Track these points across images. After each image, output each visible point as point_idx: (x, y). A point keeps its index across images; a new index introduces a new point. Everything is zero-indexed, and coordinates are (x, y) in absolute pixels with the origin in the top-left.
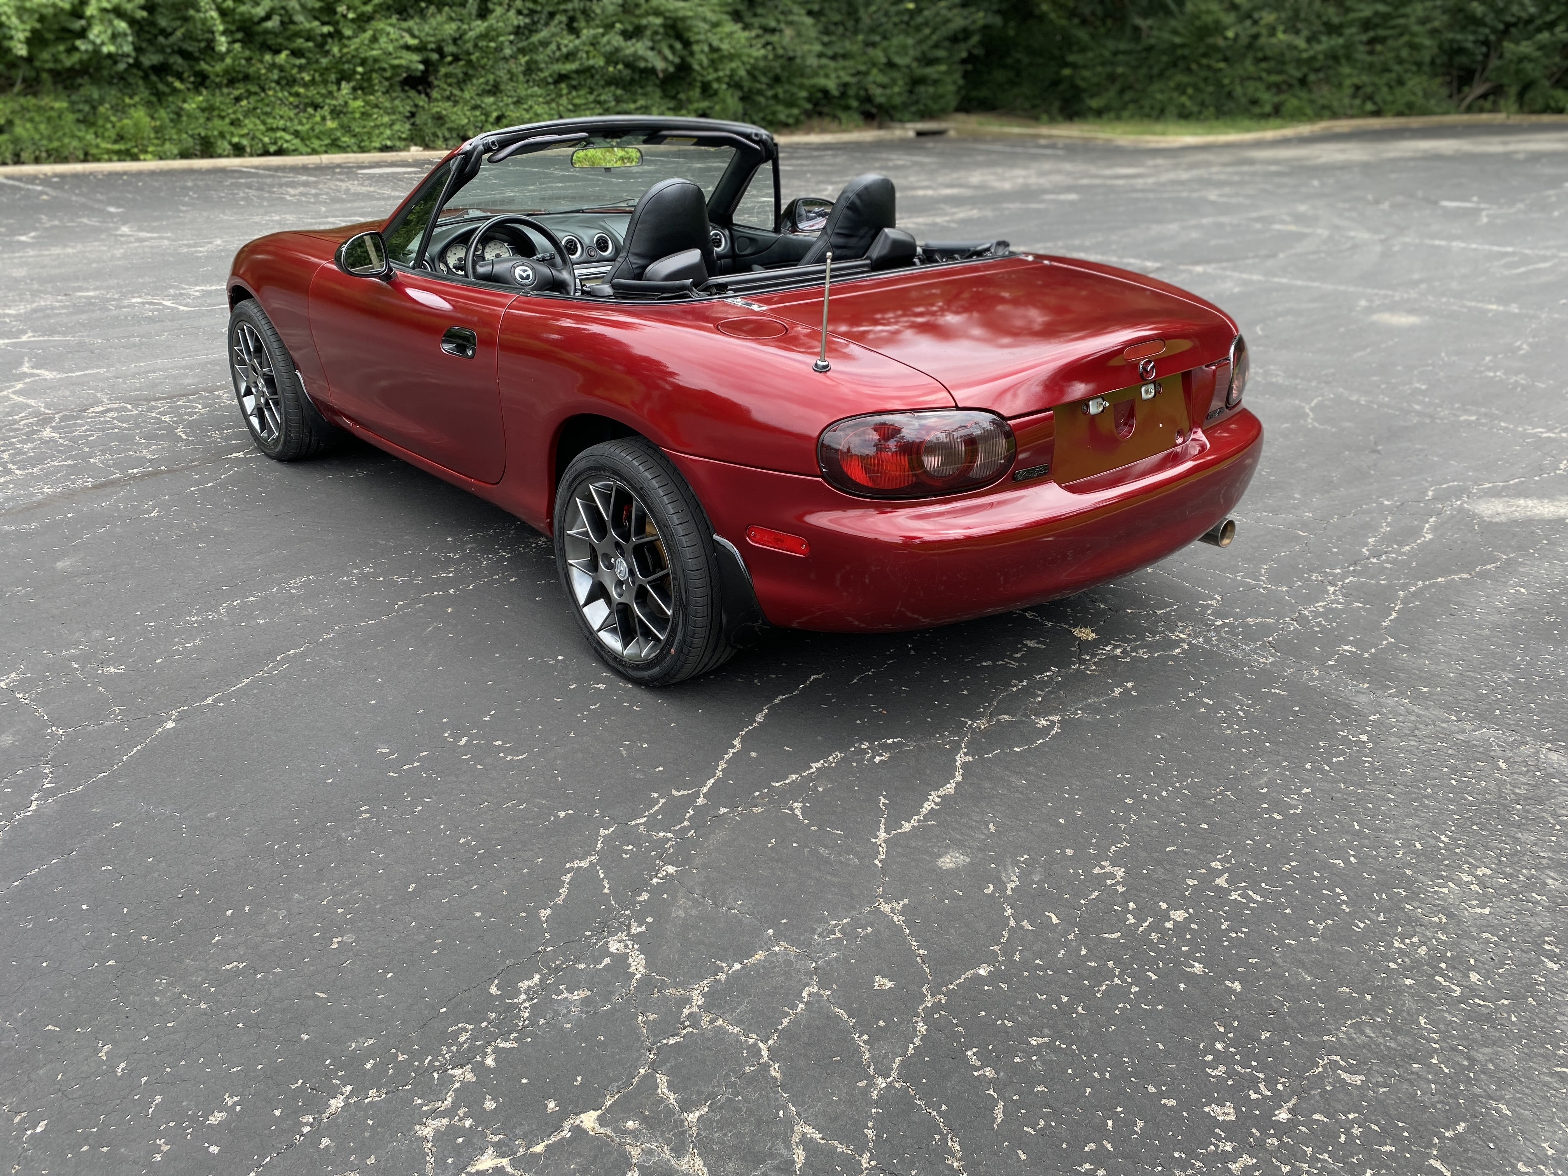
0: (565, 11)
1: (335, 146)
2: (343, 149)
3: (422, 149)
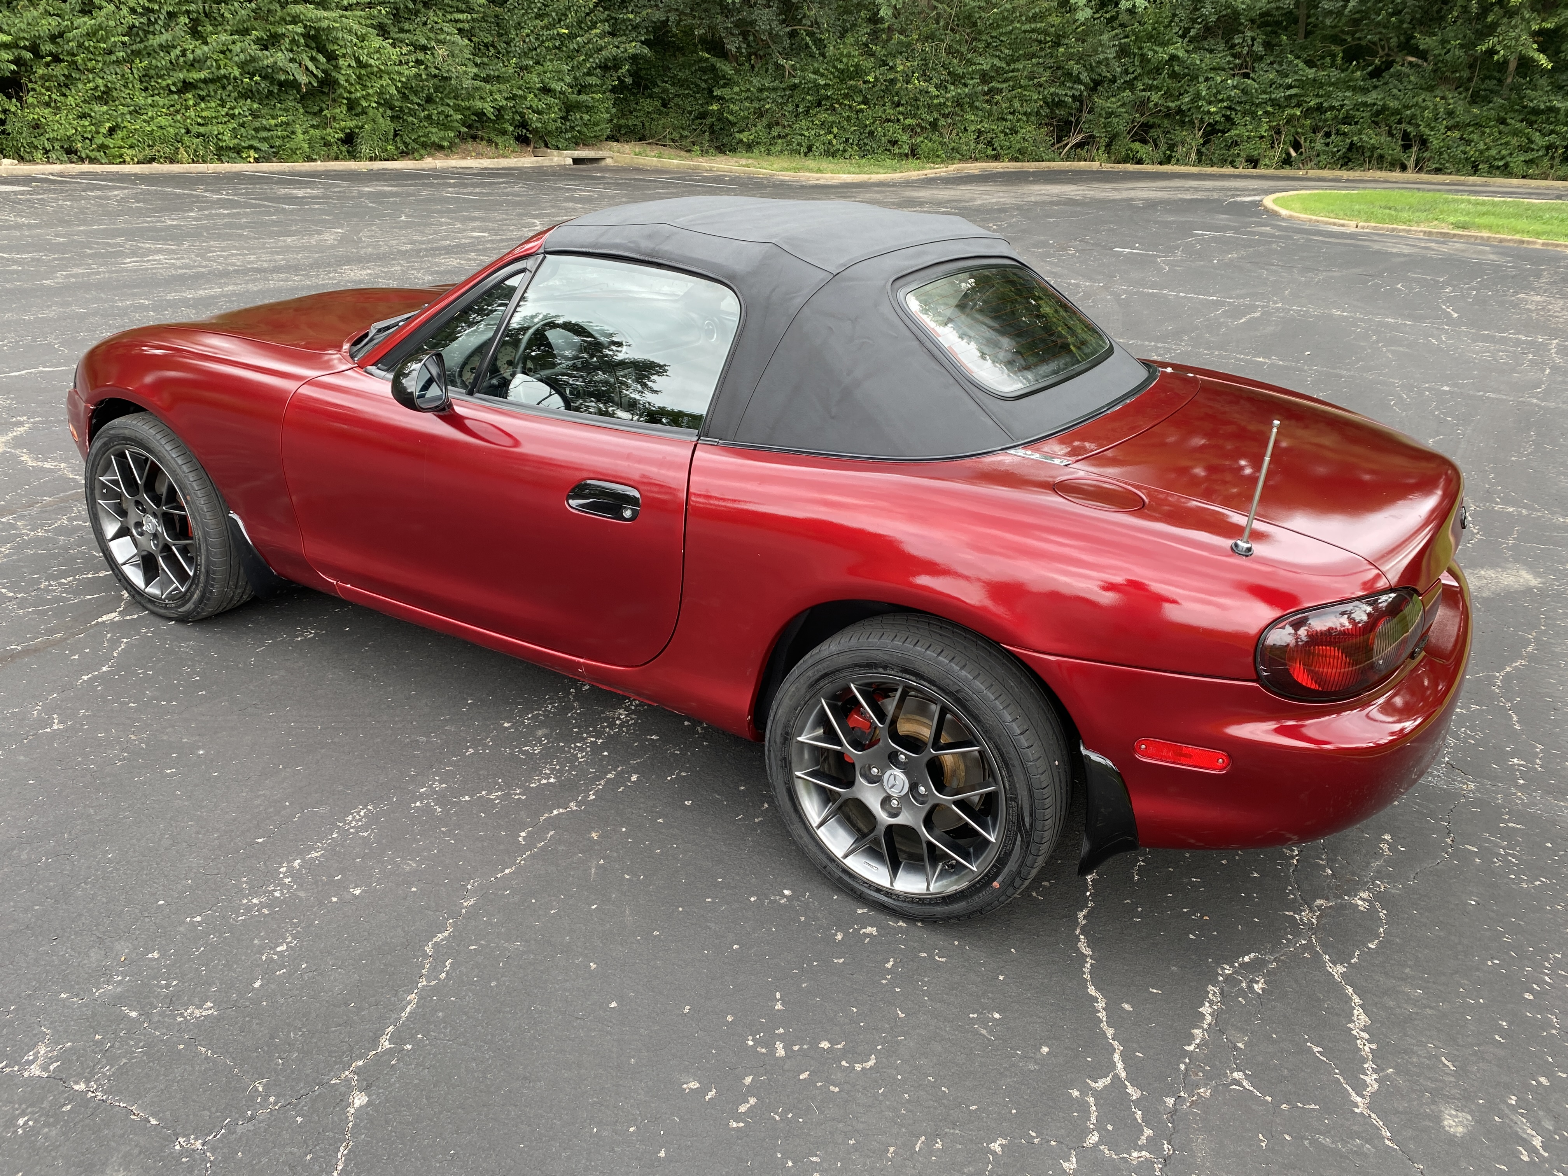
0: (188, 12)
3: (16, 162)
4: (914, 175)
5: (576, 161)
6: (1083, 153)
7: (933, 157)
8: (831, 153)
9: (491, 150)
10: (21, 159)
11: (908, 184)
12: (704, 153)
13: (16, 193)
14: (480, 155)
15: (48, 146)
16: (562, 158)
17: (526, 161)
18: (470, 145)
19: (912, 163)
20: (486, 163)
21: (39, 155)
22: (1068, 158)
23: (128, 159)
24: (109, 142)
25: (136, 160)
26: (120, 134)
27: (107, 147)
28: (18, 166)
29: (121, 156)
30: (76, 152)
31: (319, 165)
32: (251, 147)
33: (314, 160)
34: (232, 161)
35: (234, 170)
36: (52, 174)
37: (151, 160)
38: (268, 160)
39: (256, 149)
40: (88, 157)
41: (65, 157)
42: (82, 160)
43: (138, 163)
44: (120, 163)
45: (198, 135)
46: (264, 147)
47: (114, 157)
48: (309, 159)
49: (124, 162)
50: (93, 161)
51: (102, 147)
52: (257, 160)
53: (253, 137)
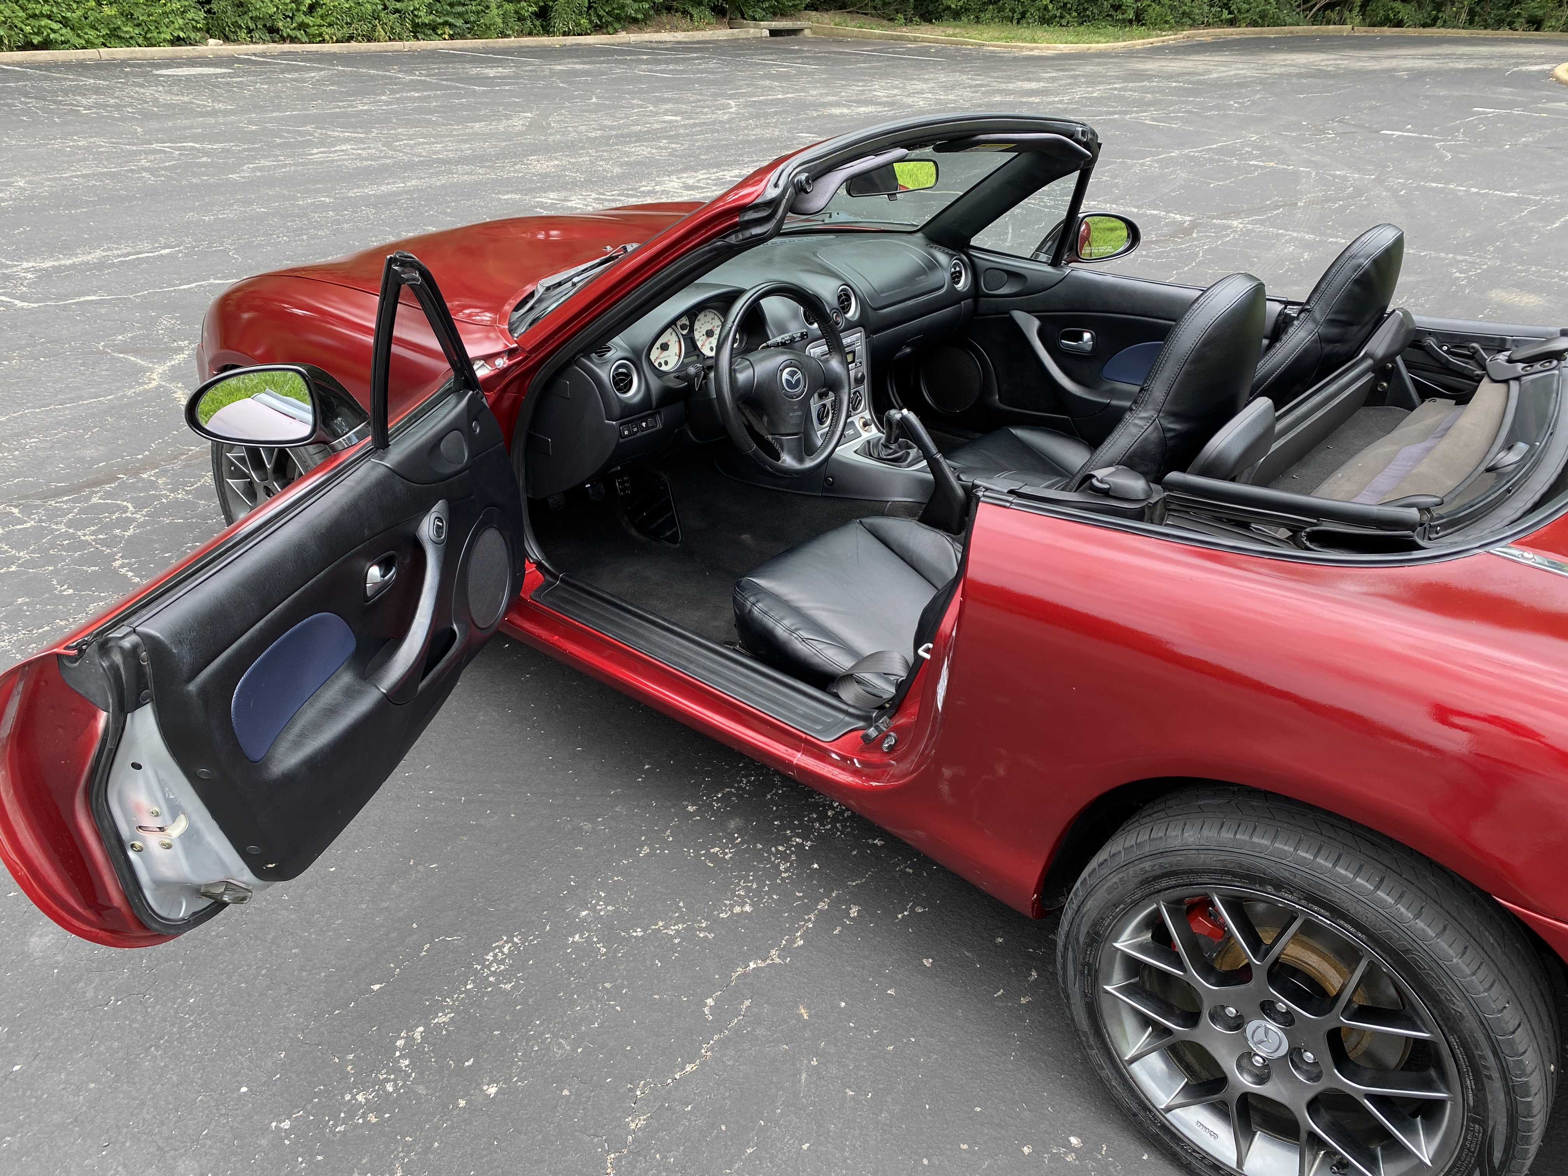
1: (115, 37)
2: (127, 42)
3: (221, 42)
4: (1138, 43)
5: (774, 33)
6: (1333, 15)
7: (1160, 24)
8: (1046, 20)
9: (685, 22)
10: (227, 39)
11: (1131, 54)
12: (908, 21)
13: (217, 76)
14: (675, 28)
15: (252, 25)
16: (760, 30)
17: (722, 33)
18: (665, 17)
19: (1136, 30)
20: (680, 36)
21: (243, 34)
22: (1314, 21)
23: (327, 37)
24: (308, 20)
25: (335, 38)
26: (320, 11)
27: (308, 26)
28: (224, 47)
29: (321, 35)
30: (277, 31)
31: (512, 41)
32: (446, 23)
33: (508, 36)
34: (427, 37)
35: (429, 48)
36: (255, 54)
37: (350, 39)
38: (463, 37)
39: (451, 25)
40: (289, 36)
41: (267, 37)
42: (283, 40)
43: (337, 41)
44: (320, 42)
45: (397, 11)
46: (459, 23)
47: (314, 36)
48: (504, 35)
49: (323, 41)
50: (293, 40)
51: (302, 26)
52: (452, 37)
53: (448, 14)
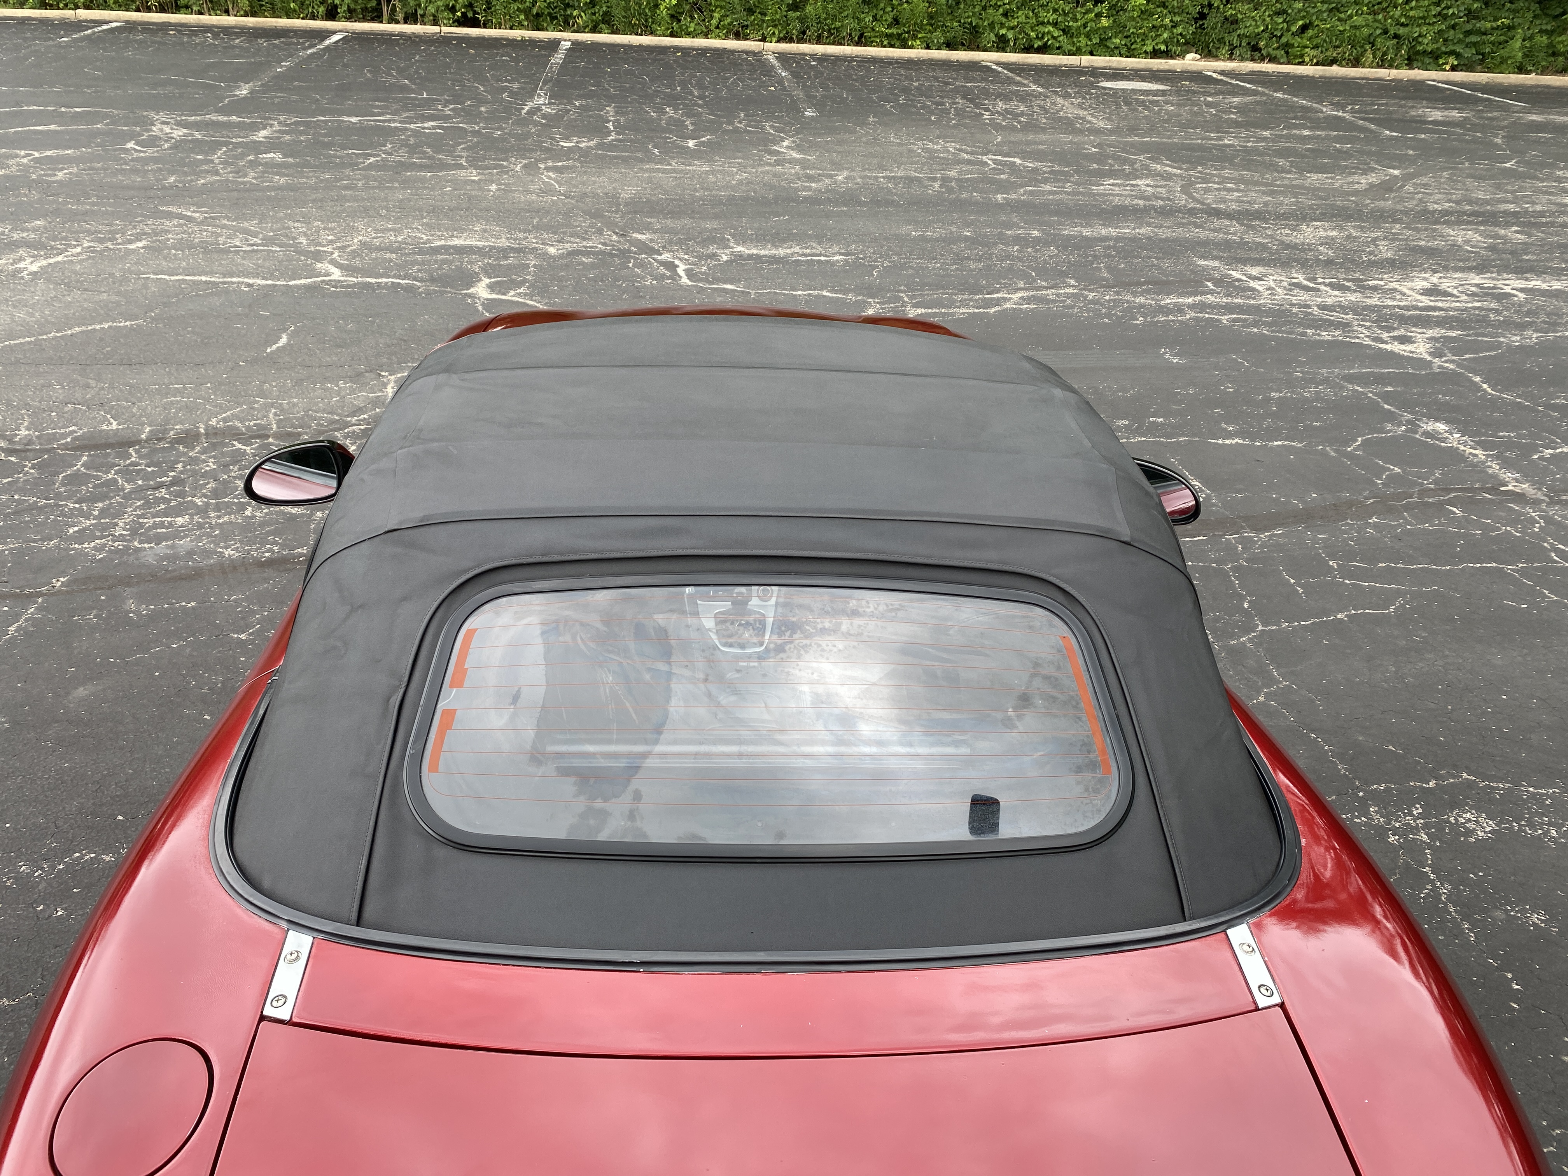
3: (1198, 57)
10: (1206, 54)
21: (1224, 50)
23: (1307, 59)
24: (1295, 41)
25: (1315, 61)
28: (1200, 62)
29: (1302, 56)
32: (1452, 53)
34: (1423, 66)
35: (1418, 78)
36: (1215, 72)
37: (1332, 62)
38: (1469, 68)
39: (1458, 55)
41: (1248, 55)
43: (1317, 64)
44: (1299, 64)
46: (1468, 53)
47: (1295, 57)
49: (1302, 63)
50: (1273, 60)
52: (1453, 69)
